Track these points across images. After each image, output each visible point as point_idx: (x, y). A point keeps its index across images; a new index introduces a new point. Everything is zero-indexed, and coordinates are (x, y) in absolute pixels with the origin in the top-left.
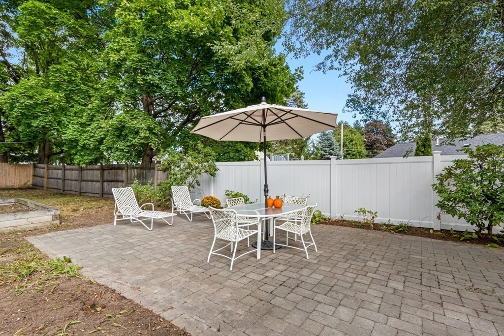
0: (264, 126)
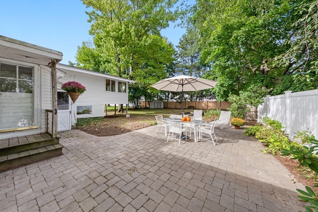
0: (183, 85)
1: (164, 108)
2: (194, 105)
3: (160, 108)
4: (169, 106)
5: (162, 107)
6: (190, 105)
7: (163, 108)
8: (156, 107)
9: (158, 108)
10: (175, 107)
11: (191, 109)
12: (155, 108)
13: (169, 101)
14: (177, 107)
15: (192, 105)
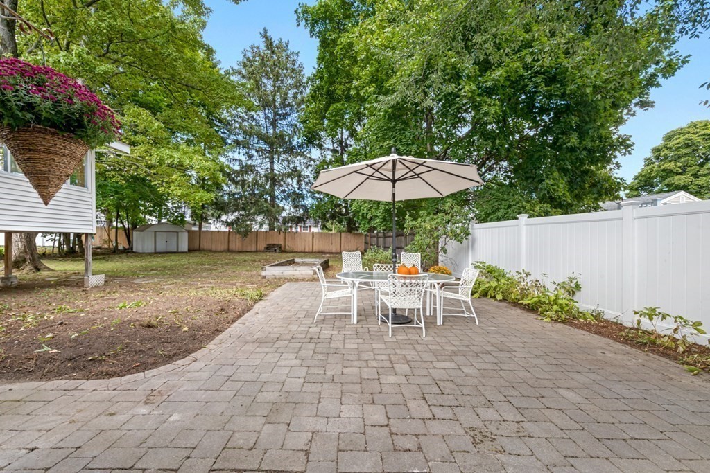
0: (394, 181)
1: (190, 251)
2: (282, 243)
3: (175, 250)
4: (205, 244)
5: (184, 246)
6: (271, 242)
7: (186, 250)
8: (161, 247)
9: (169, 250)
10: (226, 247)
11: (275, 251)
12: (157, 251)
13: (203, 229)
14: (232, 247)
15: (275, 243)
